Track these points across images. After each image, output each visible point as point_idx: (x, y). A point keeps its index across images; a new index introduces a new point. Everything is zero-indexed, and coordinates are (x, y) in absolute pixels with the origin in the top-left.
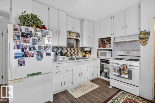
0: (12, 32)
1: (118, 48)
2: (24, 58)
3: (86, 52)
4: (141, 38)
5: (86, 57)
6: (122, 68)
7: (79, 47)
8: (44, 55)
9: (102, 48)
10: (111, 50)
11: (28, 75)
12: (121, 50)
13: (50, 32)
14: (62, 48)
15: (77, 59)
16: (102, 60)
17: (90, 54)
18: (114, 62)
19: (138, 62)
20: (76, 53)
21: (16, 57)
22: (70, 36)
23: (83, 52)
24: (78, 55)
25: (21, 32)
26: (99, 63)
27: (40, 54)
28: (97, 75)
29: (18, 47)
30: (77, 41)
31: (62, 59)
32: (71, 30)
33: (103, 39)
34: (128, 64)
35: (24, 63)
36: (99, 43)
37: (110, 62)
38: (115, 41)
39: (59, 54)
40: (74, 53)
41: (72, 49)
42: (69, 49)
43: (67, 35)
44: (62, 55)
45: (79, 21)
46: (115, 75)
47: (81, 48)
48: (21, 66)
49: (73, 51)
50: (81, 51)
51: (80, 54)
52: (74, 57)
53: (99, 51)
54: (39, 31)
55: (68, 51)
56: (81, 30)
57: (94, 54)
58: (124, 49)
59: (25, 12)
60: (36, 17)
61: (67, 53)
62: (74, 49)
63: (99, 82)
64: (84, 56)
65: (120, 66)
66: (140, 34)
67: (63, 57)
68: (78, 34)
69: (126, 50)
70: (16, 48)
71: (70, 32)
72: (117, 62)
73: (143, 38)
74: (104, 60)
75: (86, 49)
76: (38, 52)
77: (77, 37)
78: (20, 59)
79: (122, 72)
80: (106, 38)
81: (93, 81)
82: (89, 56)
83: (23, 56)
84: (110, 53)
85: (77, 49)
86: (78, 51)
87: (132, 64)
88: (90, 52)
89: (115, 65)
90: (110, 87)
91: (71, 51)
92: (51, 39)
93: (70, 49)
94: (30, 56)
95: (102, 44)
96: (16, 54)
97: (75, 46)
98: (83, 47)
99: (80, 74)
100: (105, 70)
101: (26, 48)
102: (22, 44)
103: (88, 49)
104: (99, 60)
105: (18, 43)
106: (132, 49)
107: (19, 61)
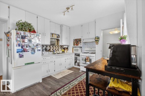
0: (15, 36)
1: (86, 46)
2: (23, 52)
3: (64, 49)
4: (96, 41)
5: (64, 52)
6: (86, 58)
7: (59, 45)
8: (36, 50)
9: (76, 46)
10: (81, 47)
11: (25, 64)
12: (87, 47)
13: (40, 35)
14: (47, 46)
15: (58, 54)
16: (75, 54)
17: (68, 50)
18: (82, 55)
19: (95, 54)
20: (57, 49)
21: (17, 52)
22: (52, 37)
23: (62, 49)
24: (59, 51)
25: (21, 36)
26: (73, 56)
27: (33, 50)
28: (73, 65)
29: (19, 45)
30: (58, 40)
31: (47, 54)
32: (53, 32)
33: (77, 39)
34: (90, 55)
35: (23, 56)
36: (74, 42)
37: (80, 55)
38: (83, 42)
39: (44, 50)
40: (55, 49)
41: (54, 47)
42: (51, 46)
43: (51, 36)
44: (46, 51)
45: (60, 26)
46: (83, 63)
47: (61, 46)
48: (21, 58)
49: (55, 48)
50: (61, 48)
51: (60, 50)
52: (56, 52)
53: (74, 48)
54: (33, 35)
55: (51, 48)
56: (61, 33)
57: (70, 50)
58: (89, 47)
59: (21, 20)
60: (30, 24)
61: (50, 50)
62: (55, 47)
63: (74, 69)
64: (63, 52)
65: (86, 57)
66: (95, 38)
67: (48, 52)
68: (59, 35)
69: (90, 47)
70: (17, 46)
71: (52, 34)
72: (84, 55)
73: (97, 41)
74: (77, 54)
75: (65, 47)
76: (32, 48)
77: (58, 37)
78: (20, 53)
79: (87, 60)
80: (78, 39)
81: (69, 69)
82: (67, 52)
83: (22, 51)
84: (81, 49)
85: (58, 47)
86: (59, 48)
87: (92, 56)
88: (67, 48)
89: (83, 57)
90: (80, 71)
91: (53, 48)
92: (40, 40)
93: (53, 47)
94: (26, 51)
95: (76, 43)
96: (17, 50)
97: (56, 44)
98: (63, 45)
99: (61, 64)
100: (78, 61)
101: (24, 46)
102: (21, 43)
103: (66, 47)
104: (74, 54)
105: (19, 43)
106: (93, 47)
107: (20, 54)
